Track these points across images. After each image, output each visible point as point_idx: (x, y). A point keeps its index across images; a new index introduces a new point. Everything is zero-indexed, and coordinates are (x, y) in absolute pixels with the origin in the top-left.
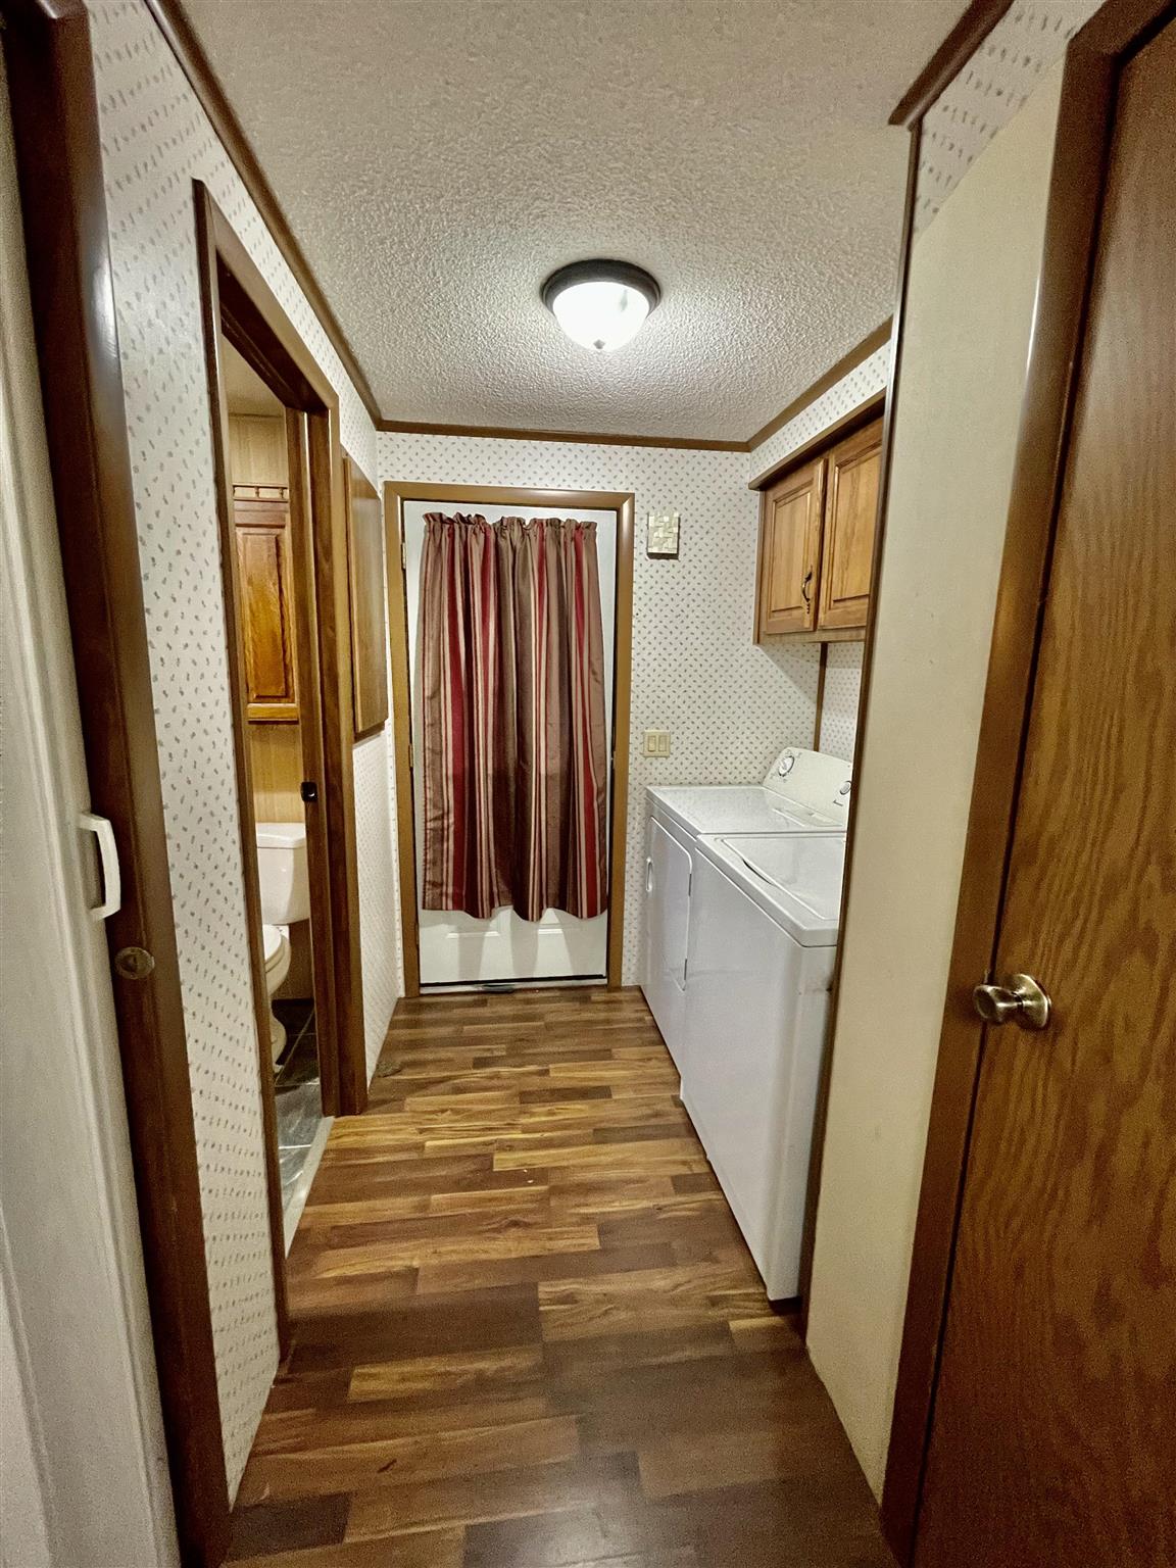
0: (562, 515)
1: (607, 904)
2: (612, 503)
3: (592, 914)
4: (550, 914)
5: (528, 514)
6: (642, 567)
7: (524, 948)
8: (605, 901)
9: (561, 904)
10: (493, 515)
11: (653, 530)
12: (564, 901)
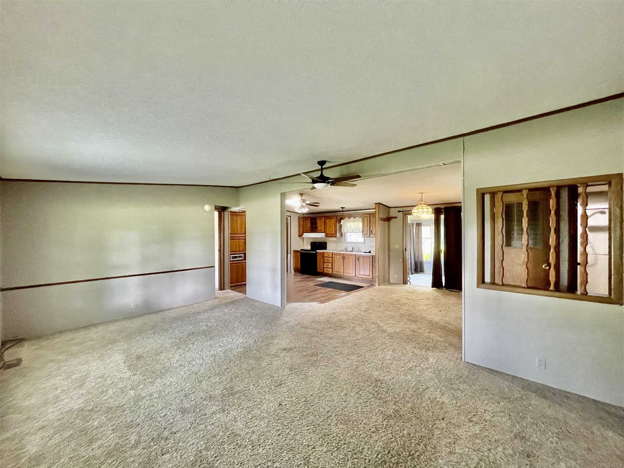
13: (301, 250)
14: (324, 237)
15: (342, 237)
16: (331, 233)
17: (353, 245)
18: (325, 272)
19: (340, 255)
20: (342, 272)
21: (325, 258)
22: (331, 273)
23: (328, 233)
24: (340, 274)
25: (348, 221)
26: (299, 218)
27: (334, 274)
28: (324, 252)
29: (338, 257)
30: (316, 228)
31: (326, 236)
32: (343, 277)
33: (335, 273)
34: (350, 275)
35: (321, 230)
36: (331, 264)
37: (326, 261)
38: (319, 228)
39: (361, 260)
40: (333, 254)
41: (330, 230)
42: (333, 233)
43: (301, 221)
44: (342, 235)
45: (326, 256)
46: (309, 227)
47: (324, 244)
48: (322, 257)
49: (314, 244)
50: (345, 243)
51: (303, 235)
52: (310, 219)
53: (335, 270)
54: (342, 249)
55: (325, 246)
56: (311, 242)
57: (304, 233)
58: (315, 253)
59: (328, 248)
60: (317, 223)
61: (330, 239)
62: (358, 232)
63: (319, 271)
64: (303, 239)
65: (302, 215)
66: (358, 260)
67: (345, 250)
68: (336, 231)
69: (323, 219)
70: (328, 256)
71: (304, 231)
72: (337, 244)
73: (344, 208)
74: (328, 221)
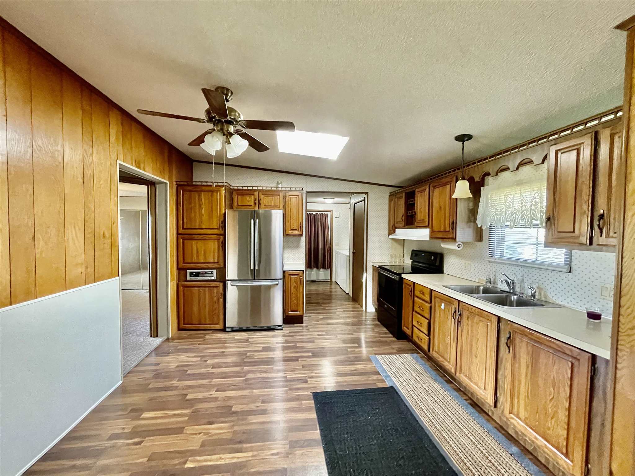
0: (323, 213)
1: (330, 268)
2: (330, 211)
3: (328, 268)
4: (321, 269)
5: (319, 213)
6: (334, 219)
7: (318, 275)
8: (330, 267)
9: (323, 268)
10: (314, 213)
11: (335, 214)
12: (324, 267)
13: (380, 267)
14: (428, 239)
15: (481, 240)
16: (442, 229)
18: (415, 338)
19: (449, 300)
20: (453, 362)
21: (416, 299)
22: (426, 348)
23: (436, 228)
24: (447, 364)
25: (499, 188)
26: (390, 196)
27: (433, 356)
28: (415, 283)
29: (443, 307)
30: (414, 216)
31: (431, 237)
33: (435, 355)
35: (423, 221)
36: (426, 322)
37: (416, 308)
38: (418, 216)
39: (522, 347)
40: (434, 294)
41: (440, 221)
42: (448, 229)
43: (393, 202)
44: (479, 235)
45: (417, 293)
46: (403, 216)
47: (433, 258)
48: (411, 296)
49: (416, 255)
50: (489, 262)
51: (395, 232)
52: (404, 194)
53: (436, 348)
54: (479, 279)
55: (437, 264)
56: (413, 250)
57: (396, 228)
58: (397, 279)
59: (445, 272)
60: (414, 204)
61: (446, 246)
62: (534, 222)
63: (404, 328)
64: (402, 242)
65: (397, 189)
66: (509, 347)
67: (489, 284)
68: (453, 223)
69: (428, 189)
70: (421, 296)
71: (396, 225)
72: (467, 262)
73: (470, 137)
74: (437, 192)
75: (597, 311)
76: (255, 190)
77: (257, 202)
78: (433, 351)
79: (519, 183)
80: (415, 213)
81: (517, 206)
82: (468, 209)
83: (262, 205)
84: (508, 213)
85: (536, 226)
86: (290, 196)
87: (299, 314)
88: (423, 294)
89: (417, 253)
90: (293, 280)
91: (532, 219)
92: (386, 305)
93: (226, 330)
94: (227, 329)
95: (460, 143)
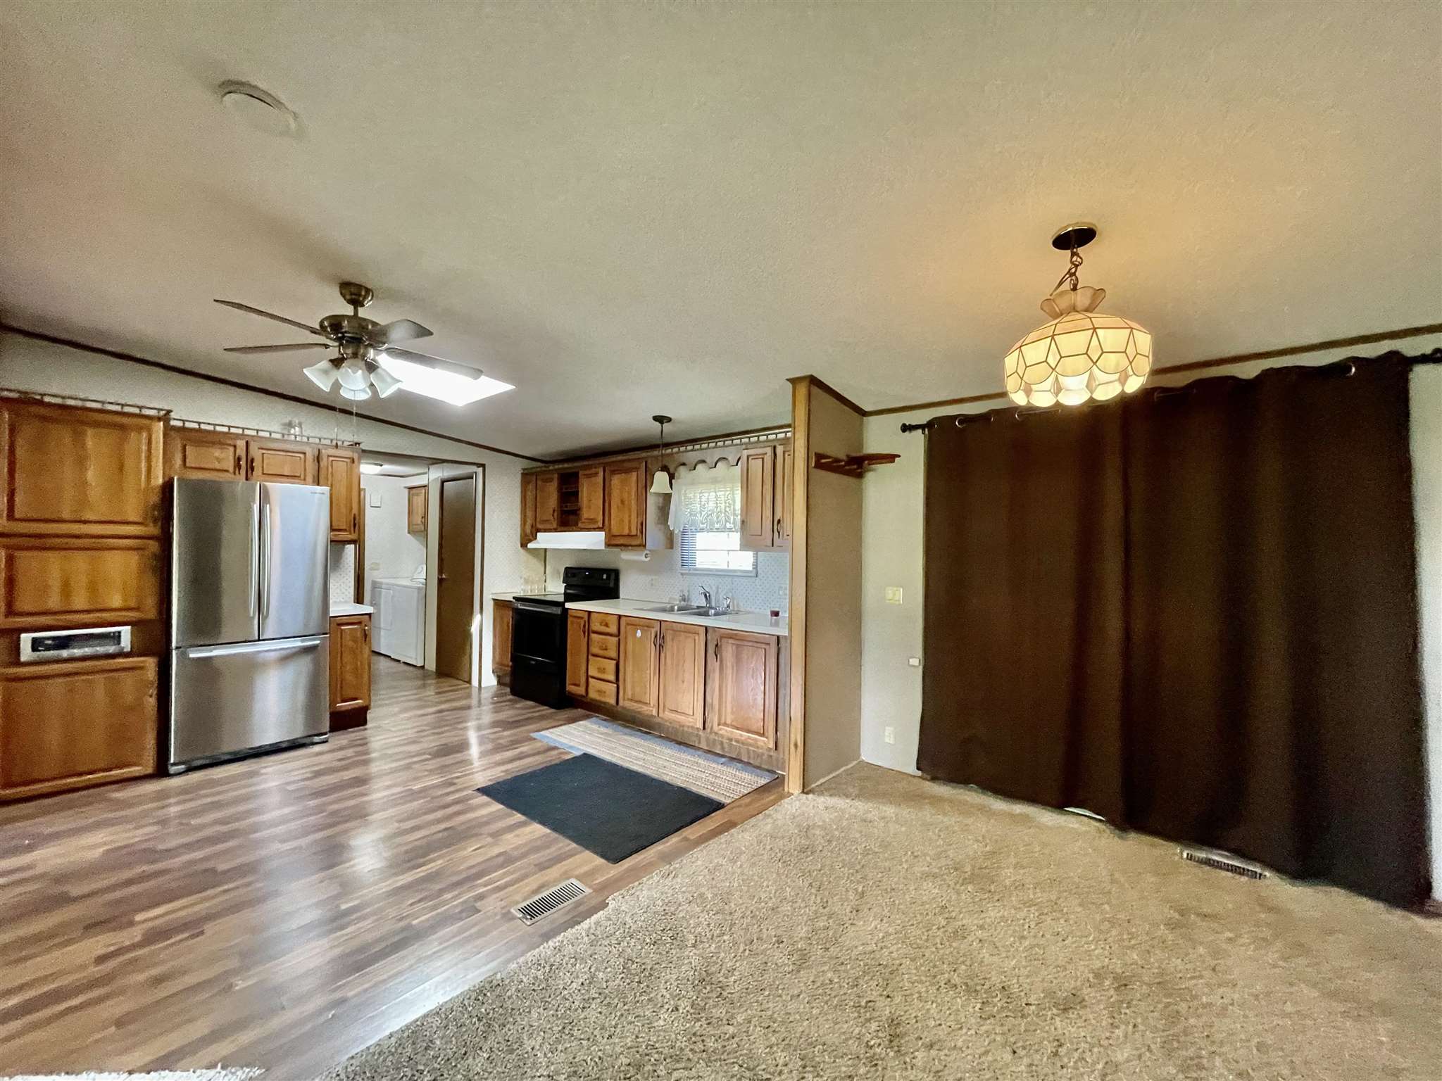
6: (368, 510)
11: (372, 499)
13: (517, 599)
14: (602, 547)
15: (672, 547)
16: (626, 532)
17: (711, 585)
18: (593, 695)
19: (646, 624)
20: (653, 702)
21: (594, 636)
22: (612, 701)
23: (615, 531)
24: (645, 709)
25: (693, 483)
26: (524, 475)
27: (623, 708)
28: (590, 613)
29: (639, 634)
30: (576, 512)
31: (608, 545)
32: (659, 724)
33: (628, 704)
34: (681, 718)
35: (593, 521)
36: (611, 665)
37: (594, 650)
38: (585, 514)
39: (728, 651)
40: (623, 621)
41: (623, 521)
42: (634, 532)
43: (530, 487)
44: (670, 541)
45: (596, 626)
46: (554, 511)
47: (605, 577)
48: (584, 633)
49: (574, 575)
50: (682, 574)
51: (536, 538)
52: (556, 475)
53: (629, 693)
54: (670, 598)
55: (612, 585)
56: (567, 569)
57: (539, 530)
58: (559, 612)
59: (622, 595)
60: (578, 492)
61: (627, 556)
62: (728, 525)
63: (570, 688)
64: (543, 554)
65: (539, 464)
66: (716, 656)
67: (683, 603)
68: (642, 524)
69: (601, 474)
70: (603, 629)
71: (539, 526)
72: (654, 577)
73: (669, 420)
74: (616, 480)
75: (777, 609)
76: (237, 436)
77: (243, 463)
78: (624, 700)
79: (715, 481)
80: (580, 509)
81: (712, 505)
82: (659, 507)
83: (258, 471)
84: (703, 513)
85: (730, 530)
86: (331, 459)
87: (361, 705)
88: (607, 625)
89: (574, 571)
90: (347, 637)
91: (726, 521)
92: (533, 660)
93: (167, 770)
94: (172, 770)
95: (658, 424)
